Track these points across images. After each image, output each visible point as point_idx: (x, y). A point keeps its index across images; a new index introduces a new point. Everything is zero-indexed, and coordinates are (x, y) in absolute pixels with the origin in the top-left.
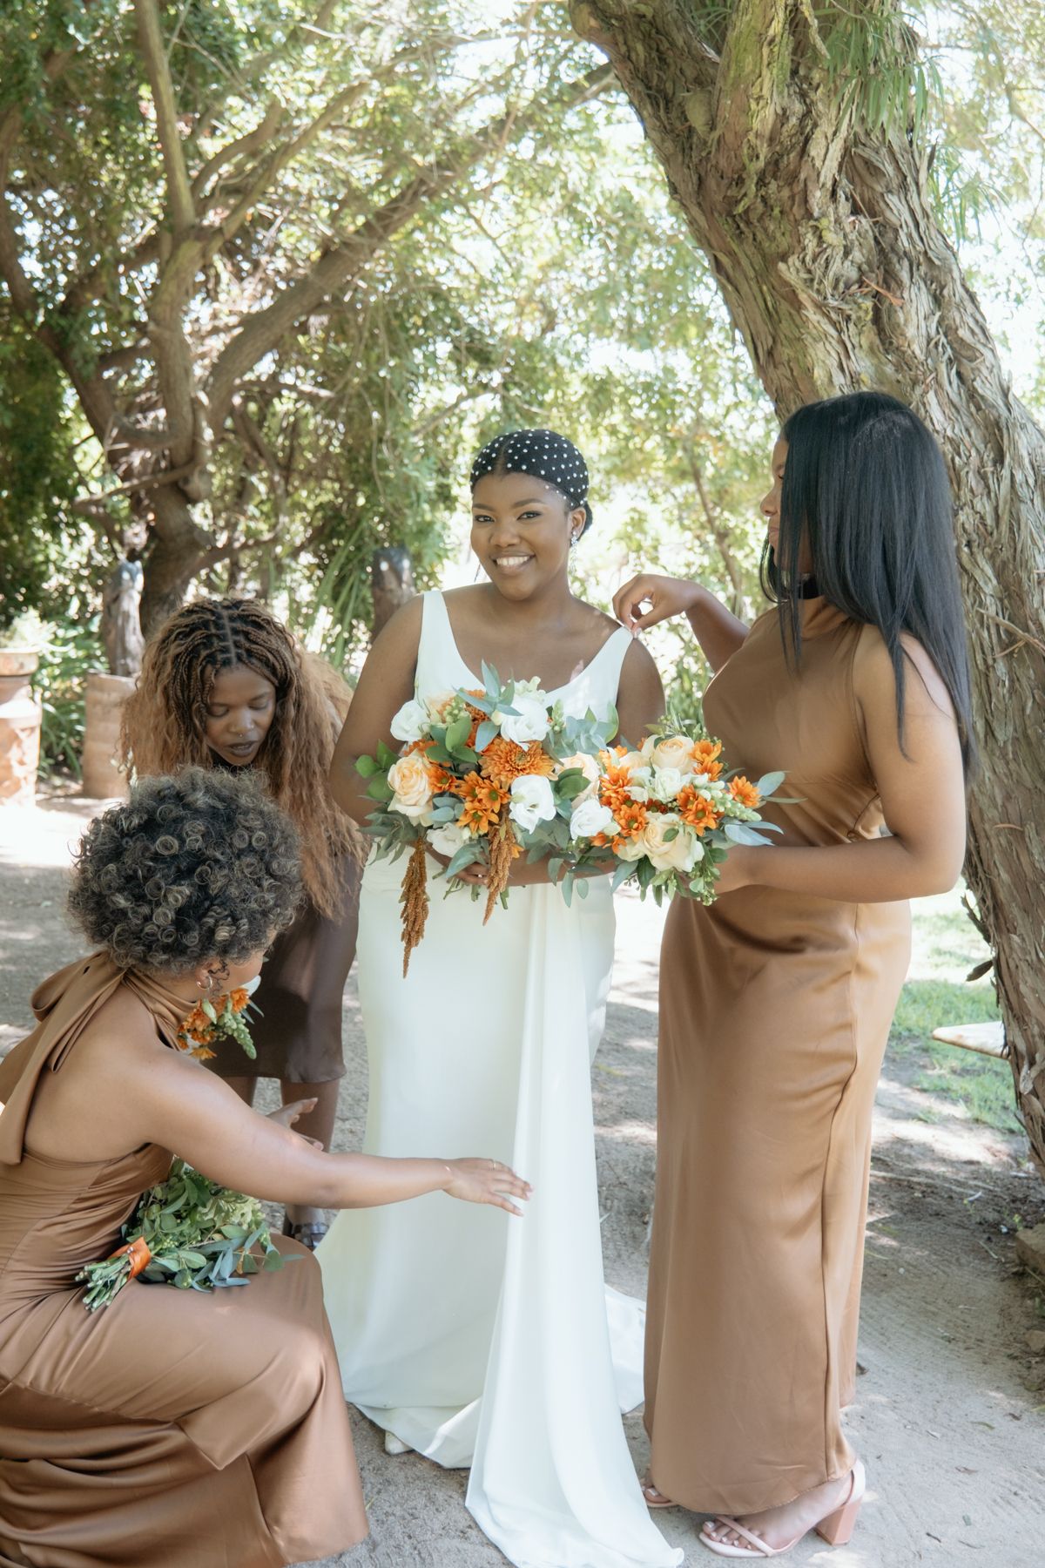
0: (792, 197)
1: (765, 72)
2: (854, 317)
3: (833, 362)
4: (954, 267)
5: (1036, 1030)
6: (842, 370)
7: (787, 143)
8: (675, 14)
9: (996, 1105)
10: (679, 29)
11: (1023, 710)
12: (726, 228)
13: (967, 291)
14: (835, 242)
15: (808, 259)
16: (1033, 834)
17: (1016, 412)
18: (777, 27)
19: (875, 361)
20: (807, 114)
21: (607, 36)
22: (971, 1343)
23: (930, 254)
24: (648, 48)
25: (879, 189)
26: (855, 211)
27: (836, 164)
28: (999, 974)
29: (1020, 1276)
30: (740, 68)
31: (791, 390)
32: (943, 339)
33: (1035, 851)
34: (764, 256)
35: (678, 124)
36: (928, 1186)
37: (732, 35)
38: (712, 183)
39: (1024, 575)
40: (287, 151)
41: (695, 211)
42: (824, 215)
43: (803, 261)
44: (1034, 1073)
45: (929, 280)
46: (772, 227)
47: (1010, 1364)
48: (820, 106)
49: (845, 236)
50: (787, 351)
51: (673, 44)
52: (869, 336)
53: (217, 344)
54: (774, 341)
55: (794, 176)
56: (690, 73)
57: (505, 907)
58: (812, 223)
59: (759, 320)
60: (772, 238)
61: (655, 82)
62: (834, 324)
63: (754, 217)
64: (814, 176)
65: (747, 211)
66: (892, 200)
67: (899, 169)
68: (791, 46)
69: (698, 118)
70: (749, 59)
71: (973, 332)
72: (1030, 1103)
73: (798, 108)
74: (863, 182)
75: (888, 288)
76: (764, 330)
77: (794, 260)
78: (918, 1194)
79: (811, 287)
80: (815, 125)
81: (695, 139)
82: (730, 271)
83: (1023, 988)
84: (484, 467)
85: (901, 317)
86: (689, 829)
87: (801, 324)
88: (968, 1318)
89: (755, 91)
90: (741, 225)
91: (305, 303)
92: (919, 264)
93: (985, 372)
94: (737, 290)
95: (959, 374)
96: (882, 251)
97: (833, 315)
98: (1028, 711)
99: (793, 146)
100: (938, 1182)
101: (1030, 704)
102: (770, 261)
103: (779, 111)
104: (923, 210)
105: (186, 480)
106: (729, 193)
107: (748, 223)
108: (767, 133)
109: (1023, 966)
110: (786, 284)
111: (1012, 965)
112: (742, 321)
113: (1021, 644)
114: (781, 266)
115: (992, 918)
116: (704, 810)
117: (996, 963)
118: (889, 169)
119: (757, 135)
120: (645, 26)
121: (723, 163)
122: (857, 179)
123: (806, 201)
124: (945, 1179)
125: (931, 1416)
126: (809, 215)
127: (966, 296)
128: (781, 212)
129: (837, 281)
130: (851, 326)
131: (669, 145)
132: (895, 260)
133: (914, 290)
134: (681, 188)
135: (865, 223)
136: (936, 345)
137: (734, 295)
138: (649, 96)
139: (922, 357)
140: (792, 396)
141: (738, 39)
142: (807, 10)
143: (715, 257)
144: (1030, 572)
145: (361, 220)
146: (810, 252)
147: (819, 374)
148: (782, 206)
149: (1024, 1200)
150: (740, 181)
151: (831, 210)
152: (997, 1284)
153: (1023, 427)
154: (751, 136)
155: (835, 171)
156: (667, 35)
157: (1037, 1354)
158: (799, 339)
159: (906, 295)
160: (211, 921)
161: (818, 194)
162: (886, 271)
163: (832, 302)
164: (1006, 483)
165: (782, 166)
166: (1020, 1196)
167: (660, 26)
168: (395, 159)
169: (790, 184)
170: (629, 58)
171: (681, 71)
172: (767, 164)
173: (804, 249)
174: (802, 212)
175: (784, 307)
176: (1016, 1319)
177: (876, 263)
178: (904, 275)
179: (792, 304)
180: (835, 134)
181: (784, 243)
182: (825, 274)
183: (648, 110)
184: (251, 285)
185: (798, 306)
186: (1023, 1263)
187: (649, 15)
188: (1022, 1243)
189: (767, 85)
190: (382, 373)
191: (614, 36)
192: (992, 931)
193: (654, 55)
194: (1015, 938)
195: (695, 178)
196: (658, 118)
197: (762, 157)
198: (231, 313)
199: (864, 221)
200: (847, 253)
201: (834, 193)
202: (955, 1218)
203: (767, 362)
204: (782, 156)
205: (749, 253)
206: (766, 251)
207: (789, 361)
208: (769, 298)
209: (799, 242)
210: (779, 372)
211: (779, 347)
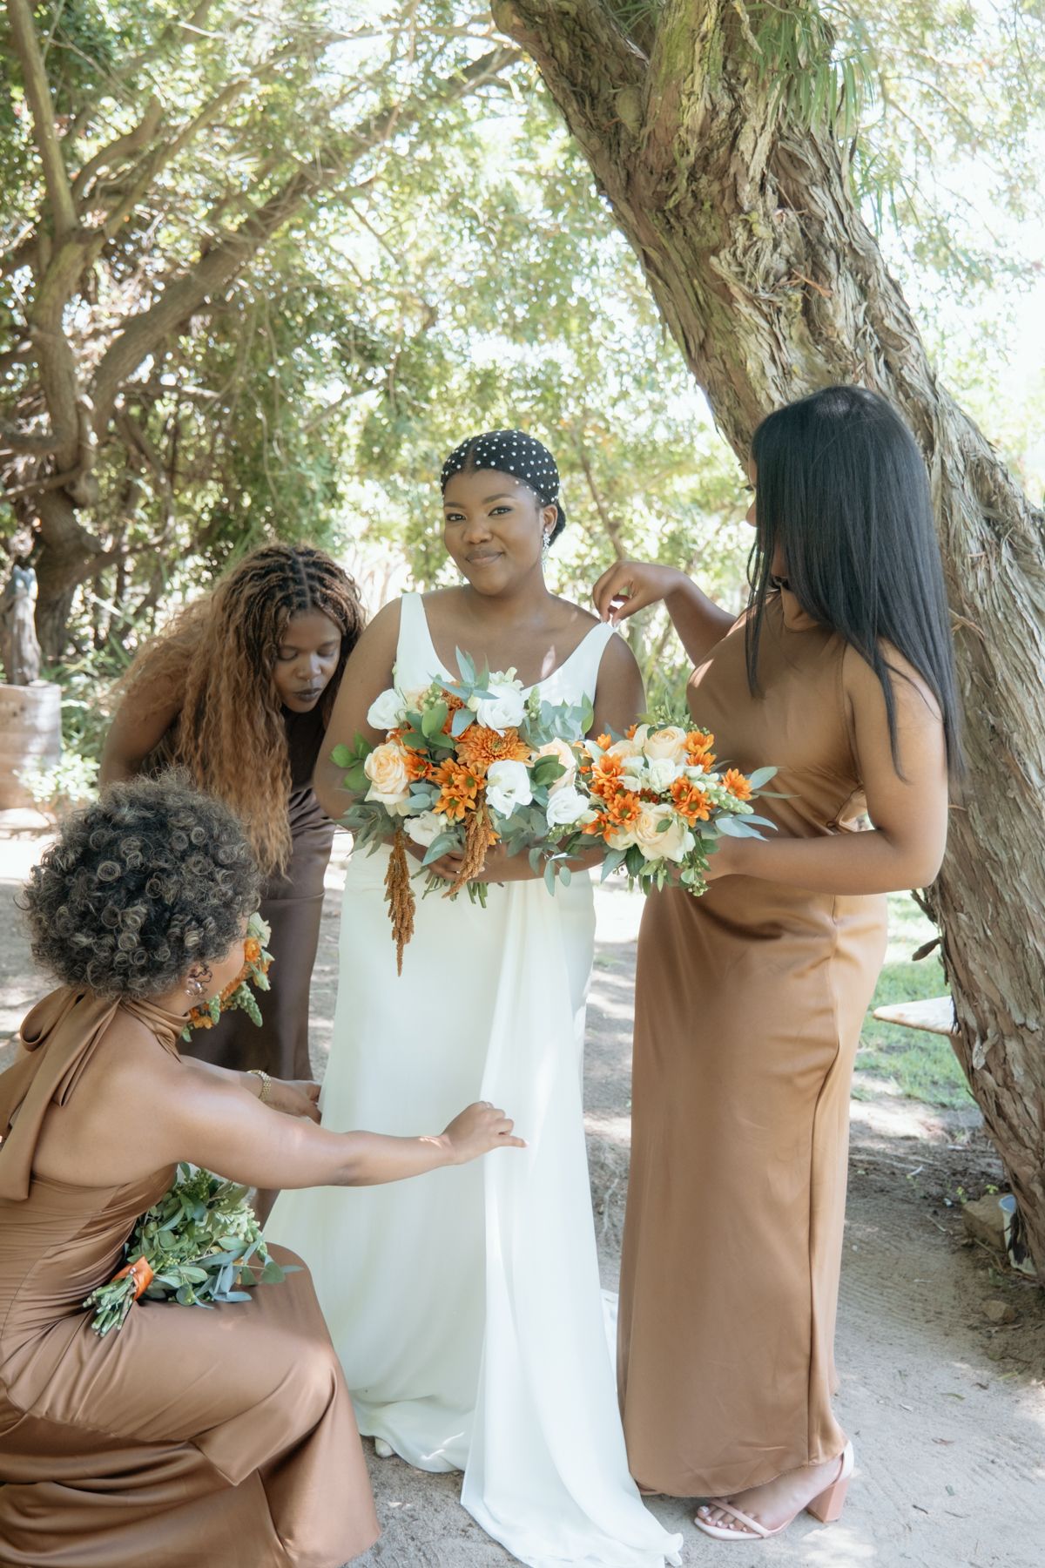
0: (722, 192)
1: (697, 68)
2: (784, 309)
3: (765, 354)
4: (878, 258)
5: (986, 1006)
6: (774, 361)
7: (717, 138)
8: (599, 10)
9: (926, 1080)
10: (602, 26)
11: (962, 692)
12: (656, 223)
13: (891, 281)
14: (765, 236)
15: (739, 252)
16: (976, 814)
17: (943, 400)
18: (709, 23)
19: (805, 352)
20: (736, 109)
21: (531, 33)
22: (931, 1315)
23: (855, 245)
24: (573, 46)
25: (803, 181)
26: (782, 204)
27: (764, 158)
28: (946, 952)
29: (970, 1247)
30: (672, 65)
31: (724, 383)
32: (870, 329)
33: (979, 830)
34: (694, 251)
35: (604, 120)
36: (870, 1163)
37: (663, 33)
38: (640, 178)
39: (958, 560)
40: (166, 151)
41: (623, 207)
42: (753, 208)
43: (734, 255)
44: (986, 1048)
45: (856, 272)
46: (702, 222)
47: (971, 1334)
48: (749, 101)
49: (774, 229)
50: (719, 344)
51: (597, 41)
52: (799, 328)
53: (98, 347)
54: (706, 335)
55: (723, 172)
56: (615, 69)
57: (484, 906)
58: (742, 216)
59: (690, 314)
60: (703, 233)
61: (580, 78)
62: (765, 316)
63: (684, 212)
64: (743, 170)
65: (677, 207)
66: (817, 192)
67: (822, 161)
68: (722, 41)
69: (627, 113)
70: (681, 55)
71: (898, 321)
72: (983, 1078)
73: (727, 103)
74: (788, 175)
75: (817, 280)
76: (695, 323)
77: (725, 254)
78: (861, 1172)
79: (743, 281)
80: (744, 120)
81: (623, 135)
82: (660, 266)
83: (972, 966)
84: (454, 466)
85: (830, 308)
86: (683, 820)
87: (734, 317)
88: (925, 1292)
89: (687, 86)
90: (672, 220)
91: (187, 303)
92: (845, 256)
93: (912, 360)
94: (668, 285)
95: (886, 363)
96: (809, 243)
97: (765, 308)
98: (967, 693)
99: (723, 141)
100: (879, 1159)
101: (968, 686)
102: (701, 256)
103: (709, 106)
104: (846, 201)
105: (73, 485)
106: (659, 189)
107: (678, 218)
108: (697, 129)
109: (971, 943)
110: (718, 277)
111: (960, 944)
112: (672, 316)
113: (957, 627)
114: (713, 260)
115: (938, 899)
116: (697, 803)
117: (944, 941)
118: (813, 161)
119: (688, 131)
120: (569, 24)
121: (652, 159)
122: (781, 172)
123: (736, 195)
124: (885, 1155)
125: (901, 1390)
126: (739, 209)
127: (890, 286)
128: (712, 207)
129: (767, 274)
130: (782, 318)
131: (595, 142)
132: (822, 251)
133: (841, 281)
134: (609, 184)
135: (792, 215)
136: (864, 335)
137: (664, 290)
138: (574, 93)
139: (850, 347)
141: (670, 35)
142: (739, 6)
143: (644, 252)
144: (963, 557)
145: (241, 218)
146: (740, 245)
147: (751, 366)
148: (712, 200)
149: (964, 1173)
150: (670, 177)
151: (760, 203)
152: (949, 1257)
153: (951, 414)
154: (682, 132)
155: (763, 165)
156: (591, 32)
157: (996, 1324)
158: (732, 332)
159: (834, 286)
160: (177, 931)
161: (748, 188)
162: (814, 263)
163: (763, 295)
164: (937, 469)
165: (712, 160)
166: (960, 1168)
167: (583, 21)
168: (272, 158)
169: (720, 179)
170: (553, 55)
171: (606, 66)
172: (698, 159)
173: (735, 243)
174: (733, 206)
175: (716, 300)
176: (971, 1289)
177: (804, 256)
178: (832, 267)
179: (724, 298)
180: (763, 127)
181: (715, 236)
182: (756, 267)
183: (573, 107)
184: (132, 287)
185: (730, 299)
186: (971, 1235)
187: (573, 13)
188: (970, 1216)
189: (698, 81)
190: (272, 373)
191: (538, 33)
192: (938, 911)
193: (579, 51)
194: (962, 916)
195: (623, 174)
196: (584, 114)
197: (692, 152)
198: (111, 315)
199: (790, 213)
200: (776, 245)
201: (762, 187)
202: (900, 1194)
203: (699, 355)
204: (712, 151)
205: (680, 248)
206: (697, 245)
207: (721, 354)
208: (700, 292)
209: (730, 235)
210: (711, 365)
211: (711, 340)
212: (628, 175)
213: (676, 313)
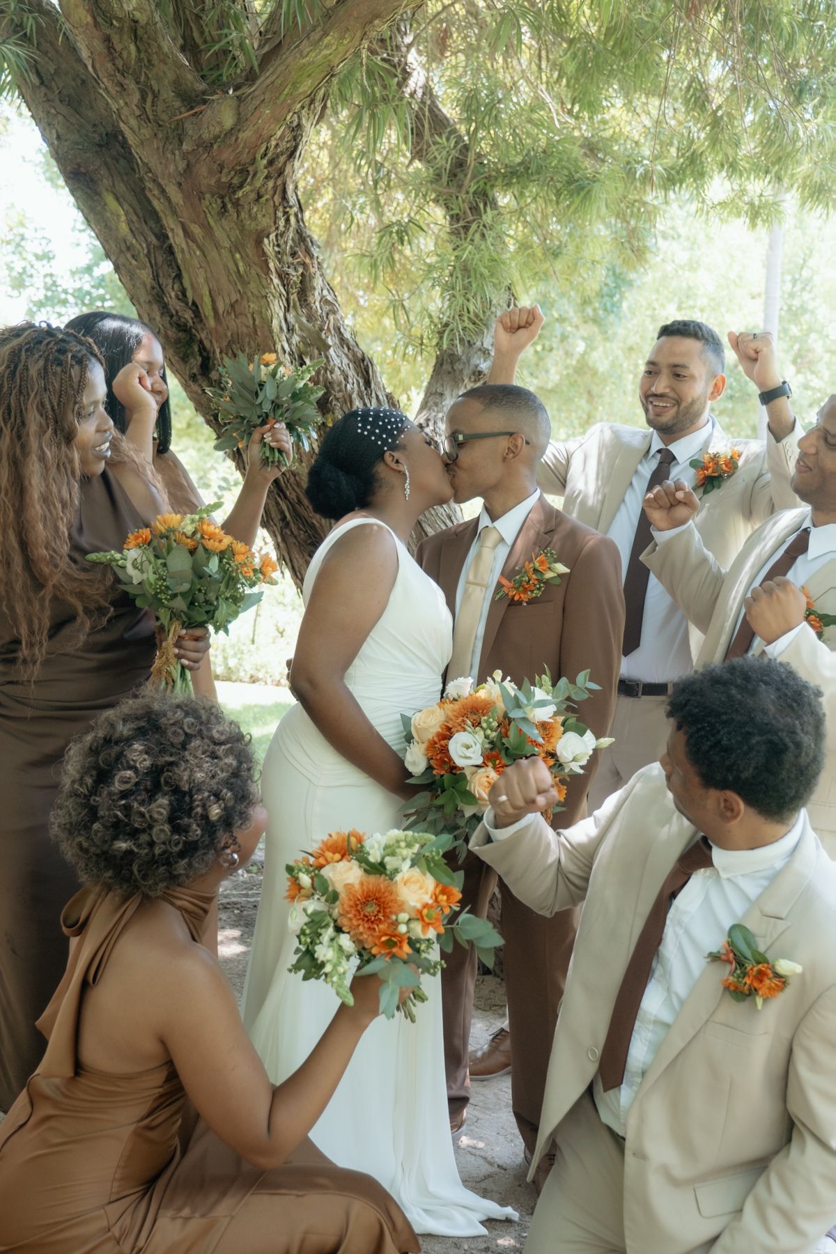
0: (275, 188)
1: (313, 93)
2: (293, 280)
3: (281, 315)
6: (285, 320)
7: (285, 145)
8: (160, 24)
10: (164, 39)
12: (216, 206)
14: (293, 225)
15: (279, 235)
20: (298, 126)
24: (140, 52)
31: (249, 335)
34: (242, 229)
35: (164, 117)
38: (202, 170)
41: (172, 189)
43: (276, 236)
46: (255, 210)
48: (304, 121)
50: (252, 305)
51: (158, 49)
52: (294, 295)
54: (242, 298)
55: (281, 173)
56: (170, 75)
58: (287, 209)
59: (224, 280)
60: (256, 218)
61: (142, 79)
62: (284, 286)
63: (244, 201)
64: (291, 172)
65: (242, 196)
69: (226, 118)
73: (296, 121)
76: (227, 287)
77: (272, 236)
79: (278, 258)
80: (302, 136)
82: (200, 240)
85: (314, 281)
87: (267, 285)
89: (299, 106)
90: (229, 205)
93: (343, 323)
94: (204, 255)
97: (284, 279)
99: (287, 149)
102: (248, 236)
103: (289, 123)
106: (222, 179)
107: (237, 204)
110: (264, 254)
112: (201, 280)
114: (265, 241)
119: (275, 139)
121: (227, 155)
123: (284, 191)
126: (284, 198)
128: (265, 199)
130: (290, 287)
131: (146, 133)
134: (157, 169)
137: (199, 259)
138: (138, 89)
140: (247, 340)
143: (184, 226)
146: (279, 230)
147: (275, 323)
148: (268, 193)
150: (244, 172)
154: (272, 139)
156: (155, 40)
158: (264, 297)
159: (315, 265)
161: (292, 186)
162: (304, 246)
163: (285, 268)
165: (276, 162)
167: (151, 32)
169: (276, 179)
170: (121, 57)
171: (165, 73)
172: (268, 160)
173: (277, 228)
174: (280, 198)
175: (255, 270)
179: (261, 268)
181: (265, 222)
182: (287, 246)
185: (268, 272)
187: (142, 22)
193: (144, 57)
195: (182, 165)
197: (267, 155)
200: (292, 232)
203: (228, 313)
204: (278, 156)
205: (227, 228)
206: (247, 227)
207: (253, 314)
208: (241, 264)
209: (275, 223)
210: (238, 321)
211: (245, 302)
212: (188, 165)
213: (207, 280)
